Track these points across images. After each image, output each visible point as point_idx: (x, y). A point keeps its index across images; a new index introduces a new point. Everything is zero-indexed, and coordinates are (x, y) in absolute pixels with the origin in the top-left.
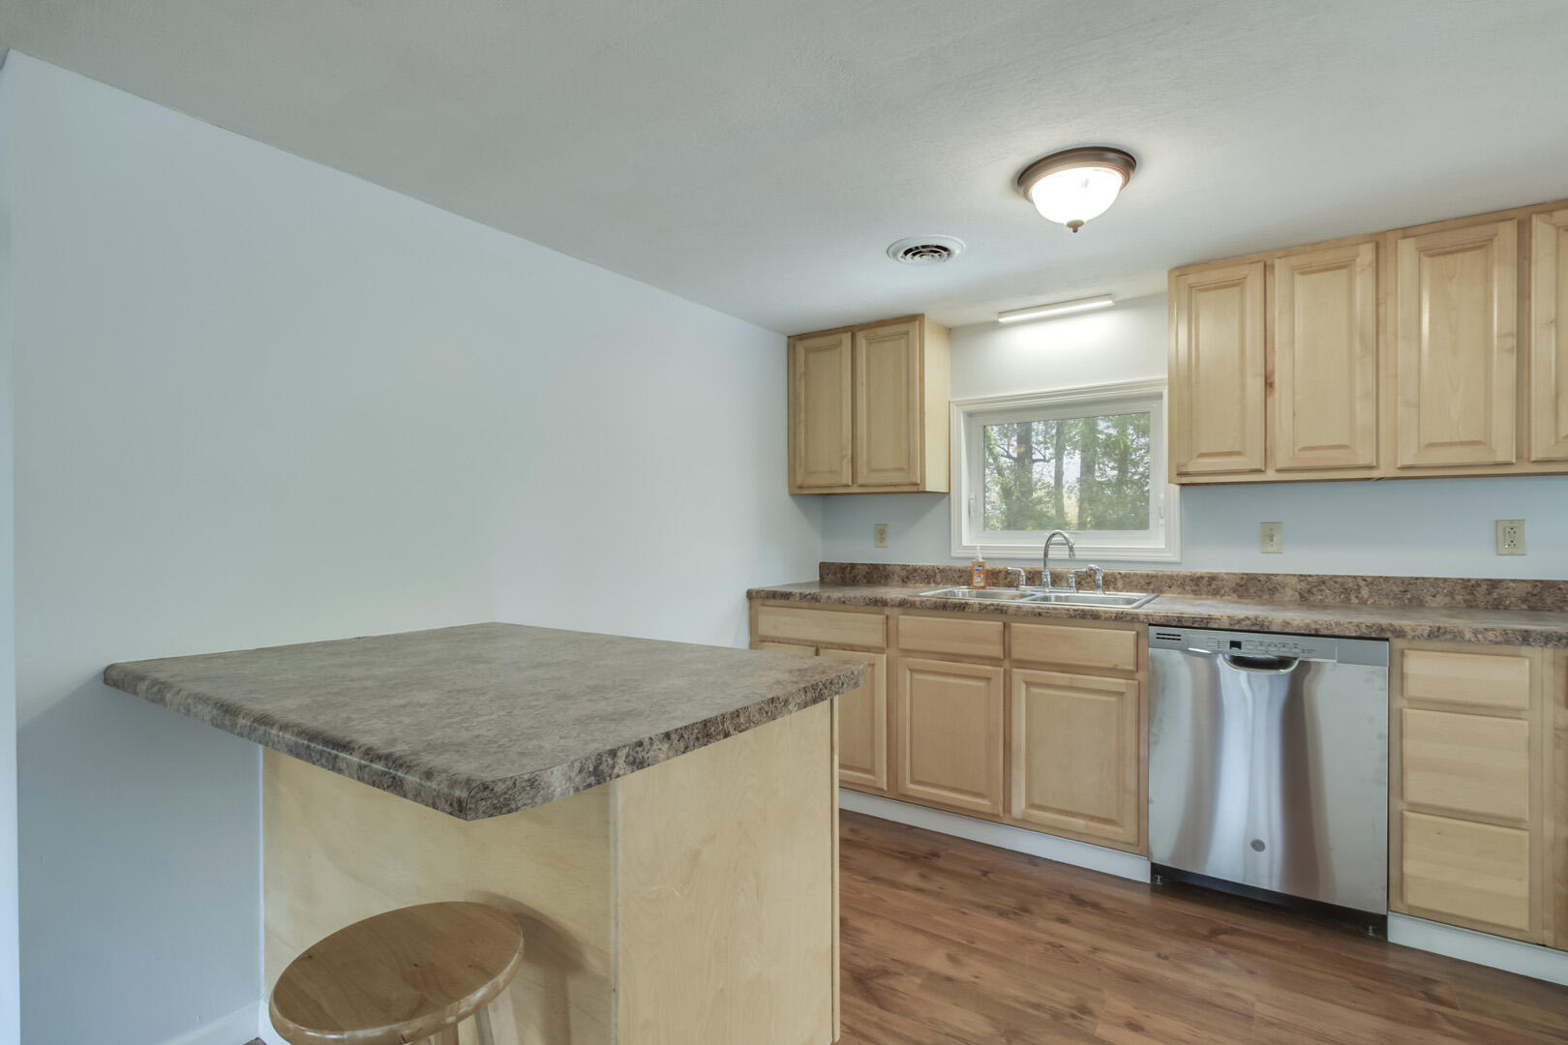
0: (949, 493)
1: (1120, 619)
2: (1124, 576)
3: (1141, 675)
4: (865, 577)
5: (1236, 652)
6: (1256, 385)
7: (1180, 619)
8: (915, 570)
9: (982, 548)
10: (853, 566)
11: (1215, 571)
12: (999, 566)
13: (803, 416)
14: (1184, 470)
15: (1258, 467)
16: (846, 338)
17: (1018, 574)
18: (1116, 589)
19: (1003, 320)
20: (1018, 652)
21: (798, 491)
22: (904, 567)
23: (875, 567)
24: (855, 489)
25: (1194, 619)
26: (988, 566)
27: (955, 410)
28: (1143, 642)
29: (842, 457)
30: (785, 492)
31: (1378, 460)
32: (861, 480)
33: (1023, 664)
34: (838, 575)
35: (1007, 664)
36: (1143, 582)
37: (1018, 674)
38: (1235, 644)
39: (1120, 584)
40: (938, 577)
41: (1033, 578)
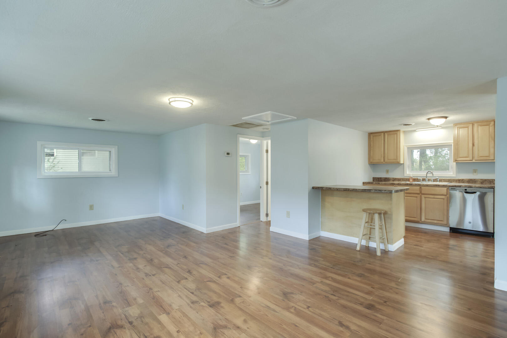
0: (404, 164)
1: (444, 186)
2: (444, 180)
3: (448, 196)
4: (384, 180)
5: (466, 191)
6: (471, 145)
7: (455, 186)
8: (396, 179)
9: (412, 174)
10: (381, 178)
11: (463, 178)
12: (416, 178)
13: (372, 149)
14: (456, 160)
15: (471, 159)
16: (383, 134)
17: (420, 179)
18: (442, 182)
19: (417, 130)
20: (423, 192)
21: (371, 163)
22: (393, 178)
23: (386, 178)
24: (384, 163)
25: (458, 186)
26: (413, 178)
27: (405, 147)
28: (448, 190)
29: (381, 157)
30: (368, 163)
31: (494, 158)
32: (386, 161)
33: (424, 194)
34: (377, 180)
35: (420, 194)
36: (448, 181)
37: (423, 196)
38: (466, 190)
39: (443, 181)
40: (401, 180)
41: (424, 180)
